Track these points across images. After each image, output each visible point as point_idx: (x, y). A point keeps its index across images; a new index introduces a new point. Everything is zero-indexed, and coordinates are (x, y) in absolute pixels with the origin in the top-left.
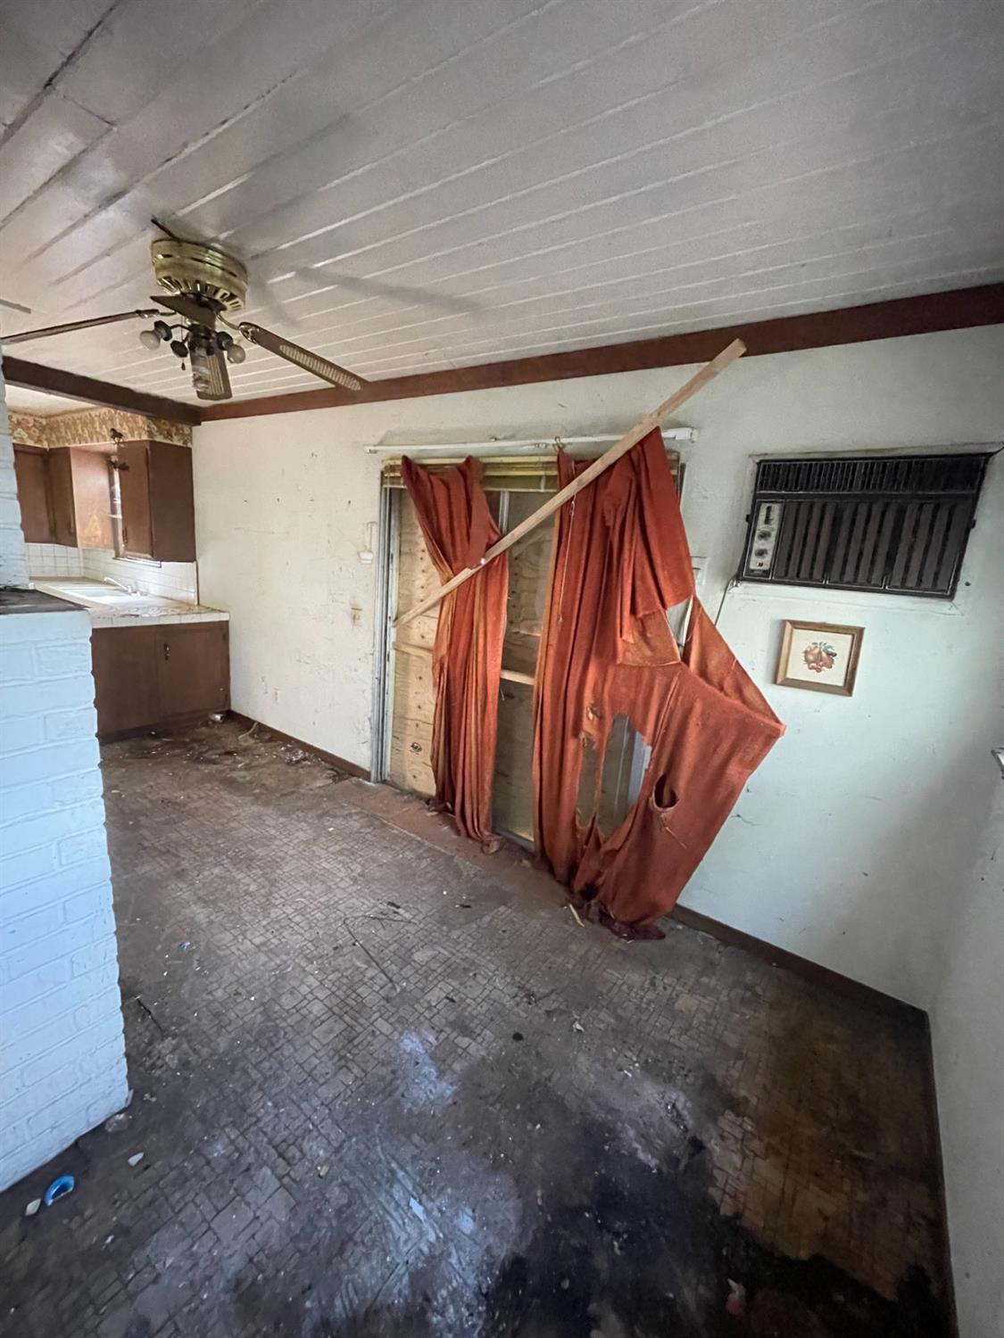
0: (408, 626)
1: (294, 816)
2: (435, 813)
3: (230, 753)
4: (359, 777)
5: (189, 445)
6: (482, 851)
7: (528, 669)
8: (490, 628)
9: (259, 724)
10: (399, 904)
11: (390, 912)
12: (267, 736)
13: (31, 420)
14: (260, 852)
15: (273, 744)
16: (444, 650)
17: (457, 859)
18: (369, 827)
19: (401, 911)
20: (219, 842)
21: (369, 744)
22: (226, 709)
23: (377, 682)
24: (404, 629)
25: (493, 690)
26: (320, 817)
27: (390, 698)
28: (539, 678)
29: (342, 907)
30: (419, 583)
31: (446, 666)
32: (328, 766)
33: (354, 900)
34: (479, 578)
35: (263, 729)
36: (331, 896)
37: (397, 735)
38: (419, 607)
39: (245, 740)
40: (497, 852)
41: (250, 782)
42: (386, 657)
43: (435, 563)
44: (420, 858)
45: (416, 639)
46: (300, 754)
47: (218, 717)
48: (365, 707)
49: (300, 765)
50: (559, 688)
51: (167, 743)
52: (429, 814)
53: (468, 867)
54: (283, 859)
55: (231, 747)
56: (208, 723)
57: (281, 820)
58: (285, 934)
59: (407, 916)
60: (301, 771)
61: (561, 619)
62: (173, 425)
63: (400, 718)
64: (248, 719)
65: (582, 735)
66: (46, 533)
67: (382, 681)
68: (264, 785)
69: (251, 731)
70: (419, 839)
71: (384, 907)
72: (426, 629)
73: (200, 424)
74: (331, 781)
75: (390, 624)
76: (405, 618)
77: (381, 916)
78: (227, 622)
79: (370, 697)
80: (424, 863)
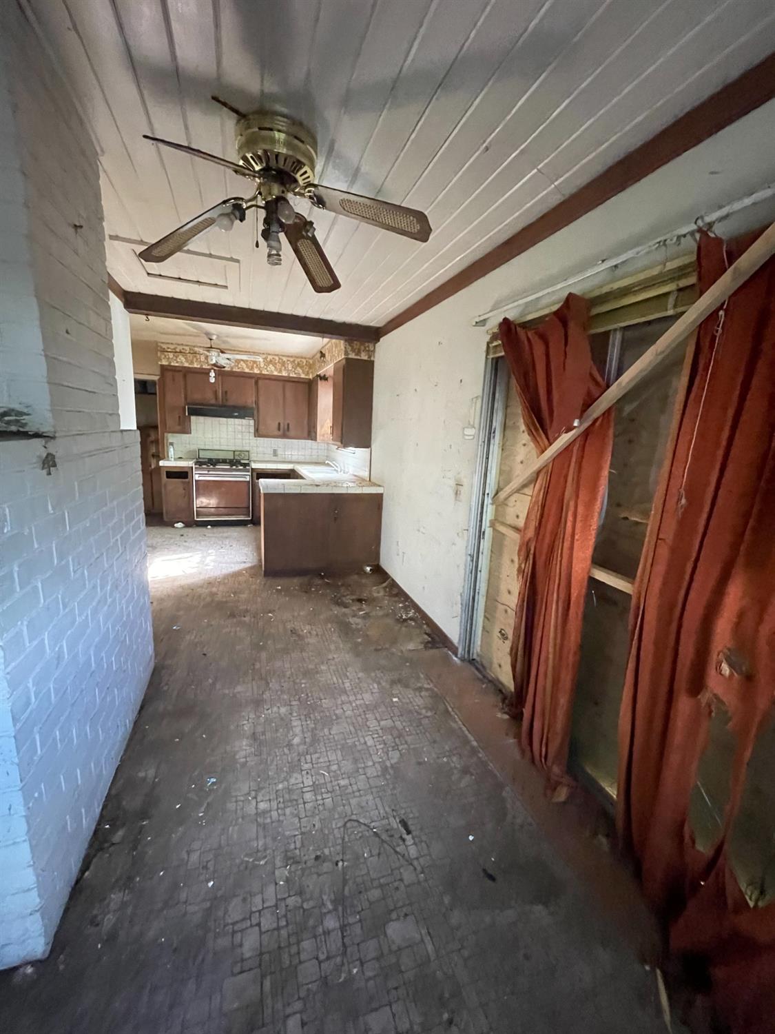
0: (504, 503)
1: (373, 674)
2: (506, 717)
3: (360, 601)
4: (449, 650)
5: (372, 359)
6: (545, 795)
7: (626, 569)
8: (580, 509)
9: (393, 580)
10: (412, 828)
11: (397, 836)
12: (395, 591)
13: (277, 358)
14: (326, 703)
15: (396, 599)
16: (531, 533)
17: (507, 793)
18: (431, 710)
19: (408, 838)
20: (303, 681)
21: (458, 619)
22: (376, 563)
23: (469, 558)
24: (500, 505)
25: (578, 591)
26: (393, 683)
27: (483, 576)
28: (640, 586)
29: (354, 802)
30: (519, 458)
31: (532, 552)
32: (428, 630)
33: (370, 797)
34: (575, 448)
35: (394, 584)
36: (353, 781)
37: (487, 616)
38: (515, 484)
39: (378, 592)
40: (565, 803)
41: (359, 630)
42: (481, 534)
43: (530, 433)
44: (465, 771)
45: (510, 519)
46: (411, 614)
47: (368, 569)
48: (457, 581)
49: (405, 624)
50: (672, 607)
51: (328, 583)
52: (499, 715)
53: (519, 811)
54: (338, 718)
55: (365, 595)
56: (362, 572)
57: (360, 675)
58: (288, 811)
59: (413, 852)
60: (404, 629)
61: (683, 501)
62: (361, 344)
63: (492, 599)
64: (386, 573)
65: (705, 697)
66: (306, 434)
67: (475, 558)
68: (367, 636)
69: (385, 585)
70: (475, 744)
71: (395, 824)
72: (520, 508)
73: (379, 341)
74: (421, 647)
75: (488, 501)
76: (502, 495)
77: (384, 837)
78: (382, 494)
79: (462, 572)
80: (467, 780)
